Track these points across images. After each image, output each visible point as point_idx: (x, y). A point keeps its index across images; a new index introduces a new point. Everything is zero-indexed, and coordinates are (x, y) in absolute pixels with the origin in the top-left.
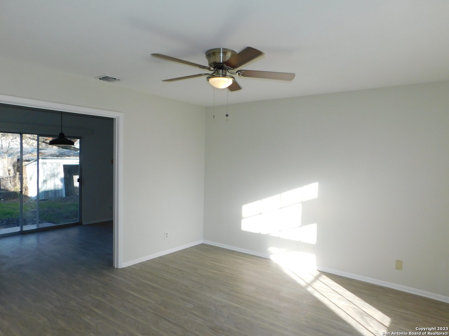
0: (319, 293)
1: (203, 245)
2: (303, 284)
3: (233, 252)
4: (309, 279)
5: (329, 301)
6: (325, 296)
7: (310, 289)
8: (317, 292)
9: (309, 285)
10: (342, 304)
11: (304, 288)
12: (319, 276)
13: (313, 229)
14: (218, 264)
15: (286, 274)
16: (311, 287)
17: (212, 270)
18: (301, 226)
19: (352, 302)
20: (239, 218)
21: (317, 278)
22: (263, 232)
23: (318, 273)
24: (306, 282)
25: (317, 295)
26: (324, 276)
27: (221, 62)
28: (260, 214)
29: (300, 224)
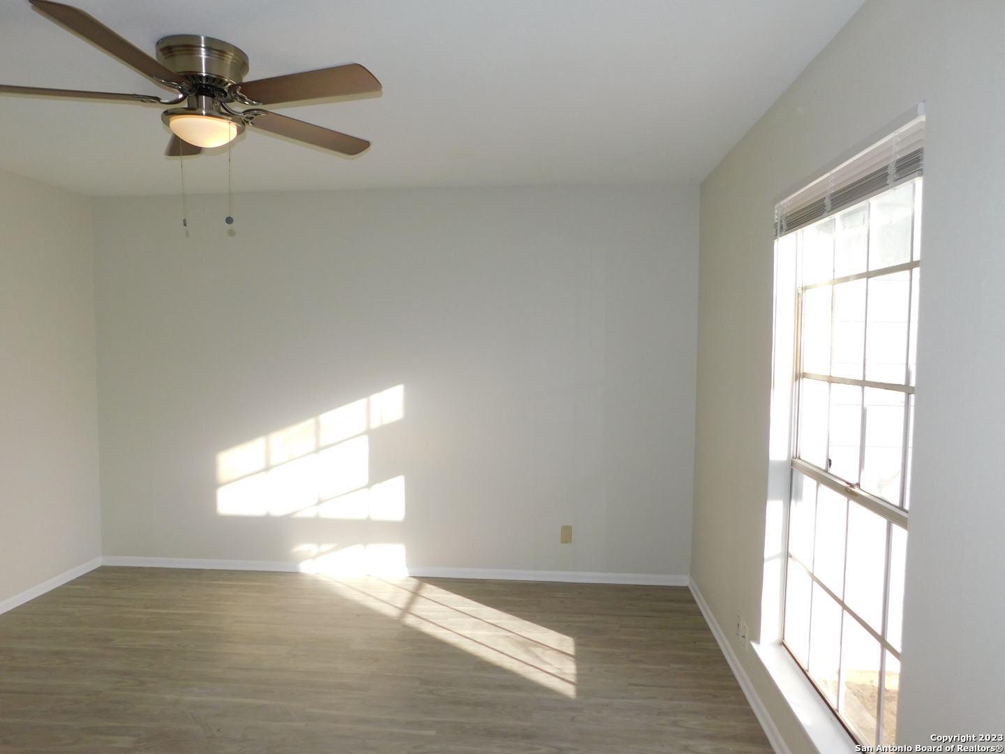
0: (431, 625)
1: (103, 570)
2: (392, 612)
3: (198, 573)
4: (402, 599)
5: (457, 635)
6: (446, 627)
7: (410, 620)
8: (426, 623)
9: (406, 610)
10: (482, 634)
11: (398, 621)
12: (419, 588)
13: (396, 488)
14: (166, 611)
15: (347, 600)
16: (410, 616)
17: (155, 632)
18: (368, 486)
19: (499, 625)
20: (210, 485)
21: (415, 594)
22: (278, 511)
23: (414, 582)
24: (397, 607)
25: (428, 629)
26: (428, 586)
27: (204, 75)
28: (268, 468)
29: (366, 480)
